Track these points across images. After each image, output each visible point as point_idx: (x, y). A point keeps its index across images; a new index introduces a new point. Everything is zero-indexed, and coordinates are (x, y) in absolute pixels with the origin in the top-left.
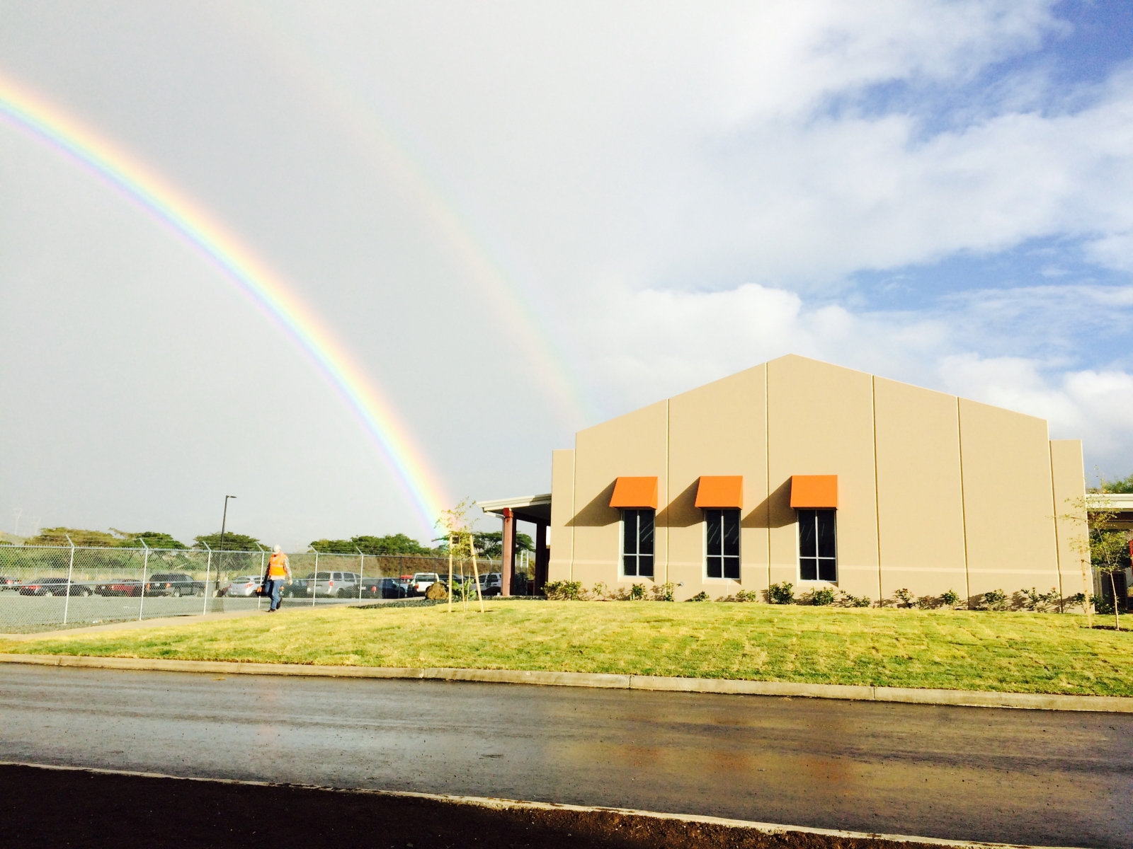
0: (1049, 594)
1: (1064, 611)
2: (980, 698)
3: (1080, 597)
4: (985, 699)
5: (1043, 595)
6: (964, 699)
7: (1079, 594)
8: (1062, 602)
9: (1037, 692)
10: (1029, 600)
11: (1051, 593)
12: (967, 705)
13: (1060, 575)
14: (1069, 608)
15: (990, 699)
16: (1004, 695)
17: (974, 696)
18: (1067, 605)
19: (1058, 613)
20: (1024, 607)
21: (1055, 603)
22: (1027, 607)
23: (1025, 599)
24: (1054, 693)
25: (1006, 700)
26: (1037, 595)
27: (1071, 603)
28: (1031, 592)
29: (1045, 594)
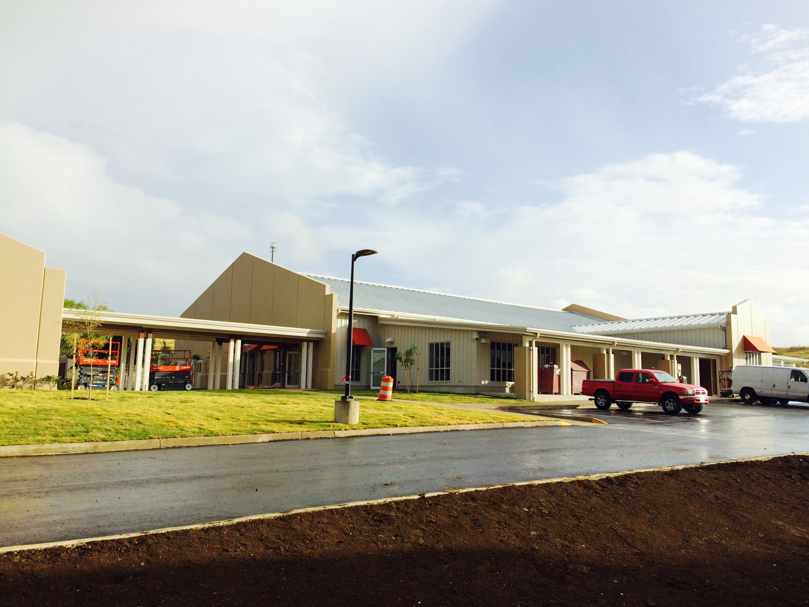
0: (28, 376)
1: (36, 388)
2: (47, 449)
3: (48, 379)
4: (51, 449)
5: (24, 376)
6: (35, 451)
7: (48, 376)
8: (35, 382)
9: (86, 441)
10: (12, 381)
11: (29, 375)
12: (37, 455)
13: (37, 363)
14: (40, 386)
15: (54, 449)
16: (64, 445)
17: (43, 447)
18: (38, 384)
19: (31, 389)
20: (6, 386)
21: (30, 383)
22: (9, 386)
23: (8, 380)
24: (97, 441)
25: (65, 448)
26: (19, 377)
27: (41, 383)
28: (14, 375)
29: (25, 376)
